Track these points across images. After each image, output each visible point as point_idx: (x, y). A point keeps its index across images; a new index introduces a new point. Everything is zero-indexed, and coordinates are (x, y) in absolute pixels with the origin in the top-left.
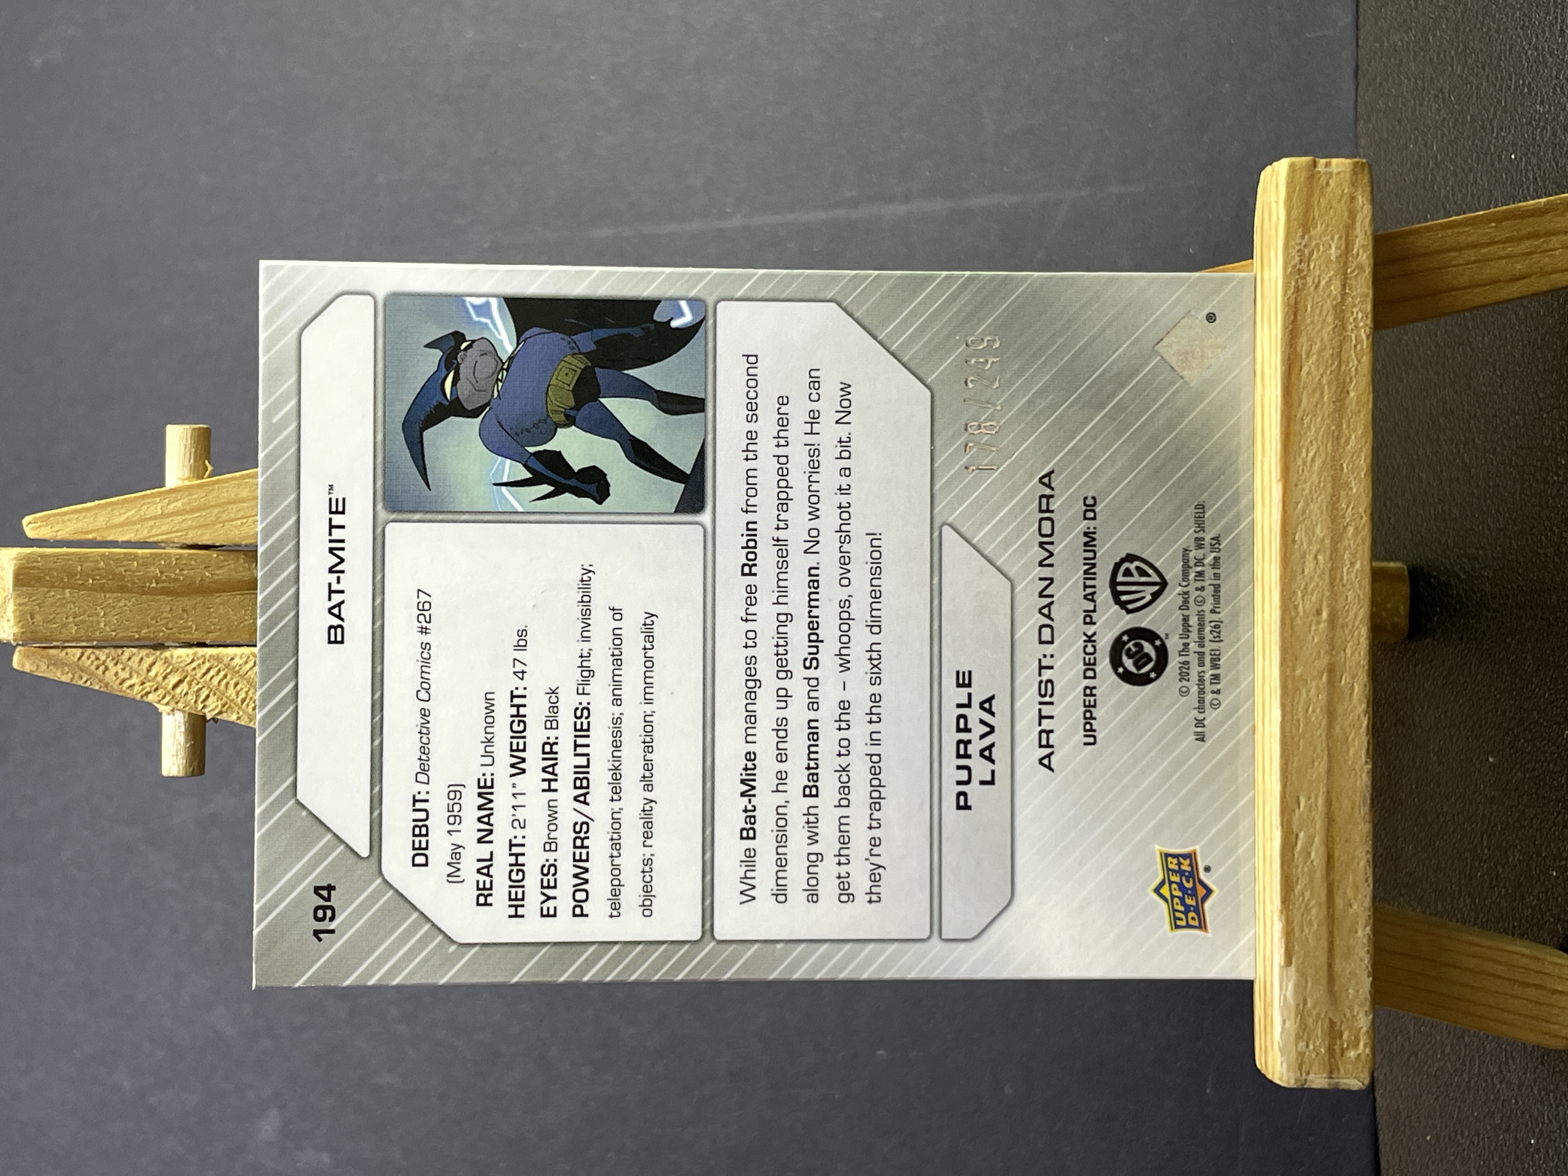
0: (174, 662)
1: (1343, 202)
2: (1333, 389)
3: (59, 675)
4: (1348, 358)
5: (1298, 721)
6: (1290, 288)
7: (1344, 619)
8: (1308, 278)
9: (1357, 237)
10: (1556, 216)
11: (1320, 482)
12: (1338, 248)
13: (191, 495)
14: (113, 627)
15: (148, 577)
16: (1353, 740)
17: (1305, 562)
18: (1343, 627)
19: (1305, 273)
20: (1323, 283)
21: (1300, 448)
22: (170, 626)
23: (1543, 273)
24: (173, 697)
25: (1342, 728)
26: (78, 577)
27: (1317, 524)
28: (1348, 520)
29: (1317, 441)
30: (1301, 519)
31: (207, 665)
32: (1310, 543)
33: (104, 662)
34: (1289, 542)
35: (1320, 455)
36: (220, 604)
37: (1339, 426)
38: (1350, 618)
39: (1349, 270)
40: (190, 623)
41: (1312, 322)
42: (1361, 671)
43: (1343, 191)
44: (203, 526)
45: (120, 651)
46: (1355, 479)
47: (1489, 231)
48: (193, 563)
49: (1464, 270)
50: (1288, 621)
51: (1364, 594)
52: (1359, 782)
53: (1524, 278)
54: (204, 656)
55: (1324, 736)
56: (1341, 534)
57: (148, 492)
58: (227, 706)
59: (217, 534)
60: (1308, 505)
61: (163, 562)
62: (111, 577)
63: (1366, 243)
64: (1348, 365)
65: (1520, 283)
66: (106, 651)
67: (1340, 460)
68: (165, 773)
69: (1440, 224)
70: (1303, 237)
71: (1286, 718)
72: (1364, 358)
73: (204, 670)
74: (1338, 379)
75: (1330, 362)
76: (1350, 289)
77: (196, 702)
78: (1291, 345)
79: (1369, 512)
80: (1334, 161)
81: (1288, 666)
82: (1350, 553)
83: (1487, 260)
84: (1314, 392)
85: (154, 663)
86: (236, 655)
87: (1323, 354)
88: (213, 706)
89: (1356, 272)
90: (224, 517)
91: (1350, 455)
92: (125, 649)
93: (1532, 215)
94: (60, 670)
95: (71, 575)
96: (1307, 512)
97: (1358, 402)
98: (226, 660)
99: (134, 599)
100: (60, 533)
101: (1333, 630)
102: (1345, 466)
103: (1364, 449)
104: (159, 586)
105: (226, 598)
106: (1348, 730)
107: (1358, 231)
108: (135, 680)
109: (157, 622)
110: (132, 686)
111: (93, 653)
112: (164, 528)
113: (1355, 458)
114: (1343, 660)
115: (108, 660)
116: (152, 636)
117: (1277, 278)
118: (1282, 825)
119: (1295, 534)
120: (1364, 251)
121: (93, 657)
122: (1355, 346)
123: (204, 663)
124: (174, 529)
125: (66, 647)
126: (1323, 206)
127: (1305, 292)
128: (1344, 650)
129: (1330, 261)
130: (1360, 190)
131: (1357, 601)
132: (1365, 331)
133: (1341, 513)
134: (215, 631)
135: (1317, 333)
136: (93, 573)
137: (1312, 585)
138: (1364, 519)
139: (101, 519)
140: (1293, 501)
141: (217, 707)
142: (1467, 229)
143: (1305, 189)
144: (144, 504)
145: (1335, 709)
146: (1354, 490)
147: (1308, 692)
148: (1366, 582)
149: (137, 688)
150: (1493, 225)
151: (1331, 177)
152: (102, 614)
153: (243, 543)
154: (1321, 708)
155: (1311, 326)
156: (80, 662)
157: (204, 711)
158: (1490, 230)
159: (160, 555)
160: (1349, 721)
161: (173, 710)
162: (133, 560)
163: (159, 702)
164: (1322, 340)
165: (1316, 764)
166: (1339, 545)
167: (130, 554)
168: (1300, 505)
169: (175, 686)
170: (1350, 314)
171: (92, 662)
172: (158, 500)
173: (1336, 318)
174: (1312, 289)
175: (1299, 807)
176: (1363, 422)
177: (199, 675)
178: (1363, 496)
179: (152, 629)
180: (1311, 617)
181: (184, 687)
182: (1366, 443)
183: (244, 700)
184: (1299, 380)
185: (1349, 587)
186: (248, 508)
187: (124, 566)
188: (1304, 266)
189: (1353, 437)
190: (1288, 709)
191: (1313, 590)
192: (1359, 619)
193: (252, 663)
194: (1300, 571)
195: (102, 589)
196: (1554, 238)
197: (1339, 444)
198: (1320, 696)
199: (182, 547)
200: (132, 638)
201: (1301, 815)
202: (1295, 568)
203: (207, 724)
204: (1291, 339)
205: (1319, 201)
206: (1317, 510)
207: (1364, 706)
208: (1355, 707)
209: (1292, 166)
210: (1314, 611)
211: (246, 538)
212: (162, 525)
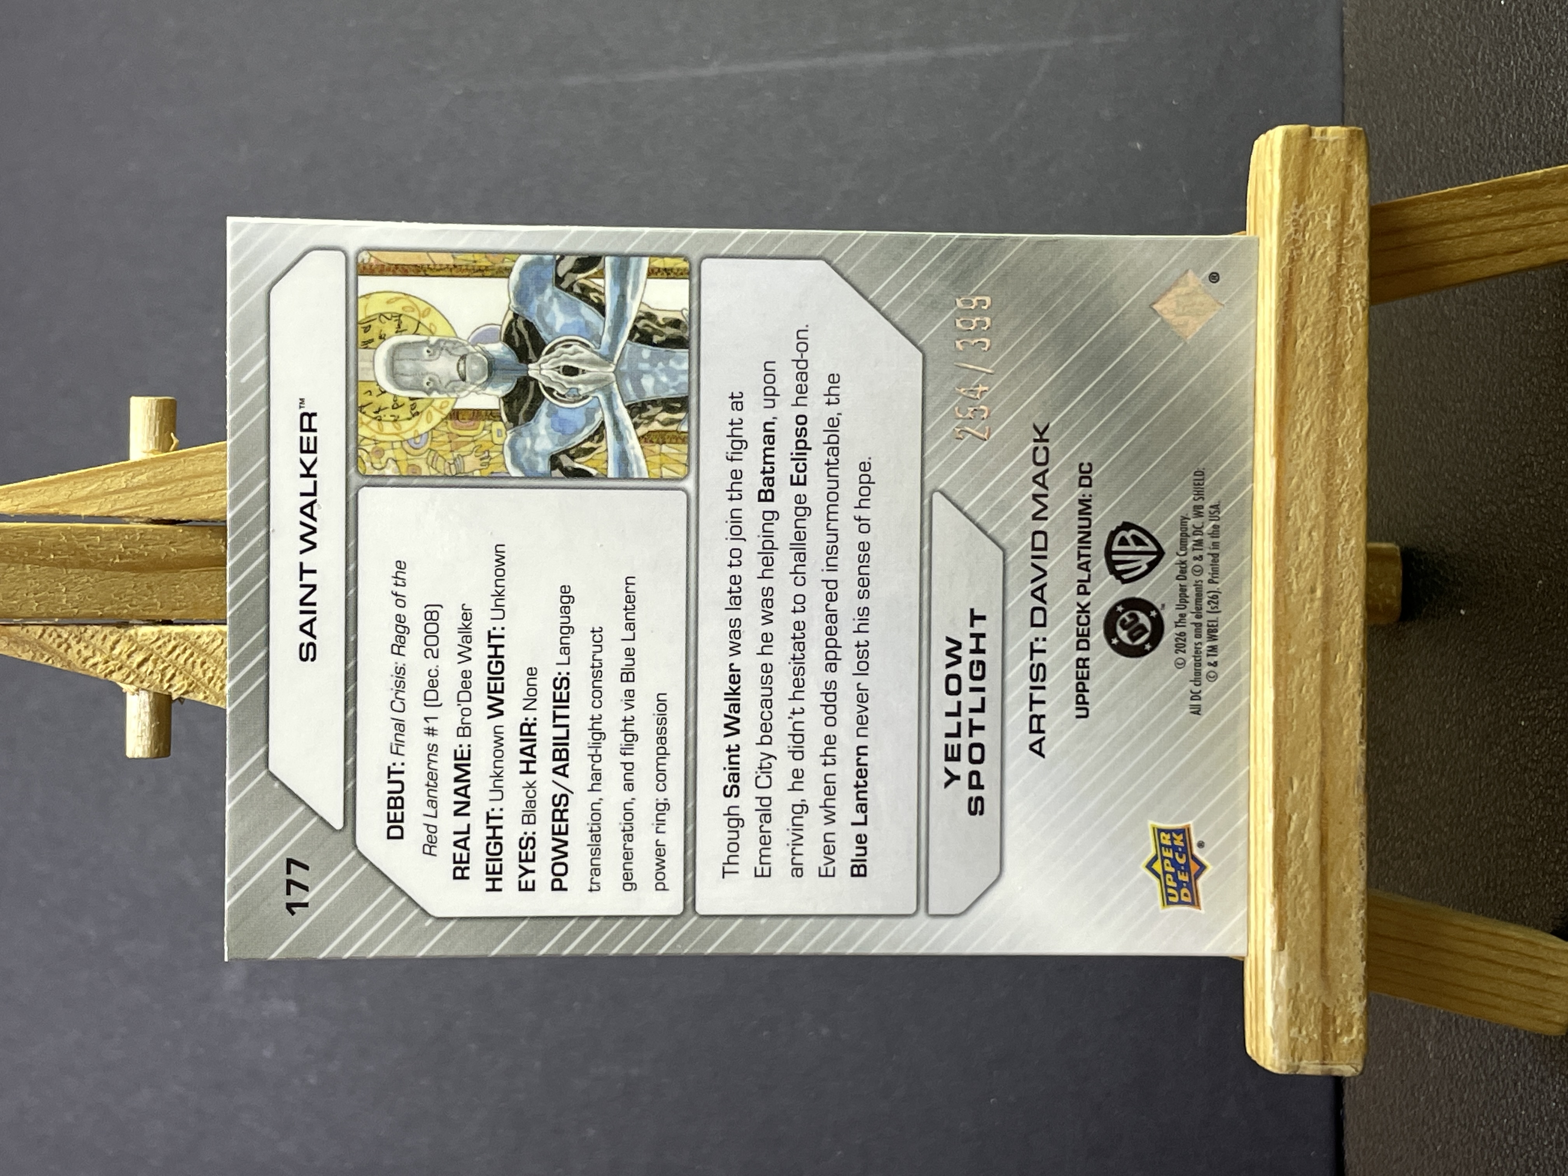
0: (138, 639)
1: (1339, 170)
2: (1329, 362)
3: (19, 653)
4: (1344, 330)
5: (1292, 700)
6: (1284, 258)
7: (1339, 596)
8: (1303, 249)
9: (1353, 206)
10: (1554, 187)
11: (1314, 458)
12: (1333, 218)
13: (156, 468)
14: (75, 604)
15: (112, 552)
16: (1348, 720)
17: (1298, 539)
18: (1337, 605)
19: (1301, 243)
20: (1318, 254)
21: (1294, 423)
22: (134, 603)
23: (1540, 246)
24: (137, 677)
25: (1337, 708)
26: (39, 552)
27: (1311, 500)
28: (1343, 495)
29: (1311, 416)
30: (1295, 494)
31: (173, 643)
32: (1304, 520)
33: (67, 640)
34: (1283, 519)
35: (1315, 430)
36: (188, 580)
37: (1334, 400)
38: (1344, 596)
39: (1345, 241)
40: (155, 600)
41: (1307, 294)
42: (1355, 650)
43: (1339, 161)
44: (169, 500)
45: (82, 629)
46: (1350, 453)
47: (1484, 202)
48: (158, 538)
49: (1460, 242)
50: (1281, 600)
51: (1359, 571)
52: (1353, 763)
53: (1521, 251)
54: (170, 634)
55: (1317, 716)
56: (1336, 510)
57: (112, 465)
58: (194, 685)
59: (182, 508)
60: (1303, 481)
61: (126, 537)
62: (73, 552)
63: (1362, 213)
64: (1343, 338)
65: (1516, 256)
66: (69, 628)
67: (1335, 434)
68: (129, 754)
69: (1436, 196)
70: (1297, 207)
71: (1280, 698)
72: (1360, 330)
73: (170, 647)
74: (1333, 352)
75: (1325, 334)
76: (1346, 260)
77: (161, 681)
78: (1285, 318)
79: (1364, 488)
80: (1330, 129)
81: (1281, 645)
82: (1346, 531)
83: (1484, 233)
84: (1308, 365)
85: (117, 642)
86: (203, 633)
87: (1318, 326)
88: (178, 686)
89: (1352, 243)
90: (192, 490)
91: (1345, 430)
92: (88, 627)
93: (1528, 187)
94: (20, 648)
95: (32, 550)
96: (1302, 488)
97: (1353, 376)
98: (193, 638)
99: (96, 576)
100: (20, 506)
101: (1327, 608)
102: (1340, 440)
103: (1360, 424)
104: (123, 561)
105: (192, 574)
106: (1342, 709)
107: (1354, 201)
108: (98, 658)
109: (121, 599)
110: (95, 665)
111: (55, 630)
112: (128, 503)
113: (1350, 432)
114: (1337, 639)
115: (71, 638)
116: (115, 612)
117: (1271, 249)
118: (1275, 808)
119: (1289, 510)
120: (1360, 222)
121: (55, 635)
122: (1351, 318)
123: (169, 641)
124: (139, 503)
125: (27, 625)
126: (1319, 174)
127: (1300, 263)
128: (1339, 629)
129: (1325, 231)
130: (1356, 159)
131: (1351, 579)
132: (1361, 303)
133: (1336, 489)
134: (181, 608)
135: (1313, 304)
136: (54, 548)
137: (1306, 562)
138: (1360, 495)
139: (63, 493)
140: (1287, 476)
141: (183, 686)
142: (1463, 201)
143: (1301, 158)
144: (108, 477)
145: (1329, 689)
146: (1350, 465)
147: (1302, 671)
148: (1362, 560)
149: (100, 667)
150: (1490, 196)
151: (1327, 145)
152: (64, 590)
153: (211, 517)
154: (1315, 686)
155: (1307, 298)
156: (42, 640)
157: (170, 690)
158: (1487, 202)
159: (124, 529)
160: (1343, 701)
161: (137, 690)
162: (95, 534)
163: (123, 681)
164: (1317, 312)
165: (1310, 744)
166: (1334, 522)
167: (93, 529)
168: (1294, 481)
169: (140, 665)
170: (1345, 285)
171: (54, 639)
172: (122, 473)
173: (1331, 289)
174: (1307, 260)
175: (1292, 789)
176: (1358, 396)
177: (165, 653)
178: (1359, 471)
179: (116, 606)
180: (1306, 595)
181: (149, 666)
182: (1362, 416)
183: (210, 681)
184: (1294, 352)
185: (1343, 564)
186: (215, 481)
187: (86, 541)
188: (1299, 236)
189: (1348, 411)
190: (1281, 689)
191: (1307, 568)
192: (1353, 597)
193: (219, 642)
194: (1294, 547)
195: (64, 564)
196: (1551, 211)
197: (1334, 418)
198: (1314, 676)
199: (147, 522)
200: (94, 616)
201: (1294, 797)
202: (1289, 544)
203: (173, 705)
204: (1286, 311)
205: (1315, 170)
206: (1312, 486)
207: (1359, 685)
208: (1349, 687)
209: (1287, 134)
210: (1308, 588)
211: (214, 512)
212: (126, 499)
